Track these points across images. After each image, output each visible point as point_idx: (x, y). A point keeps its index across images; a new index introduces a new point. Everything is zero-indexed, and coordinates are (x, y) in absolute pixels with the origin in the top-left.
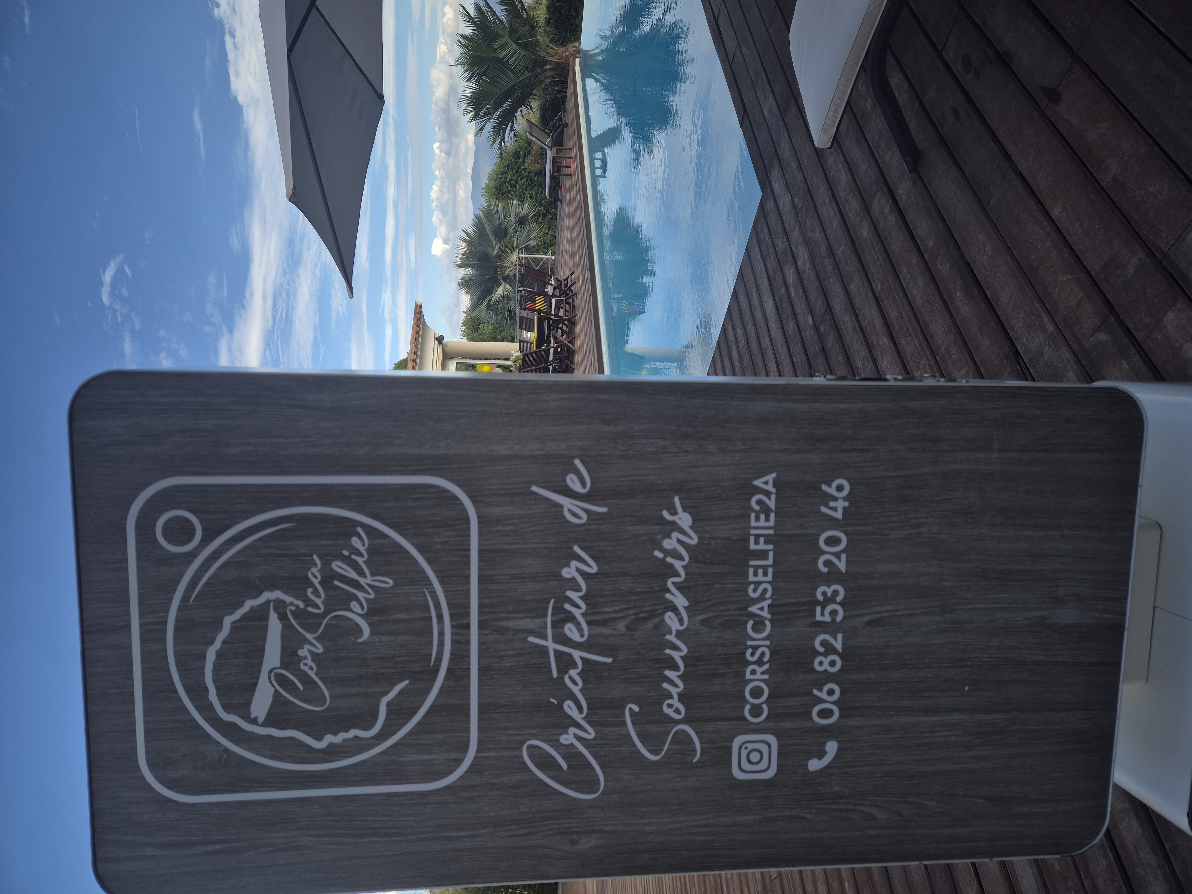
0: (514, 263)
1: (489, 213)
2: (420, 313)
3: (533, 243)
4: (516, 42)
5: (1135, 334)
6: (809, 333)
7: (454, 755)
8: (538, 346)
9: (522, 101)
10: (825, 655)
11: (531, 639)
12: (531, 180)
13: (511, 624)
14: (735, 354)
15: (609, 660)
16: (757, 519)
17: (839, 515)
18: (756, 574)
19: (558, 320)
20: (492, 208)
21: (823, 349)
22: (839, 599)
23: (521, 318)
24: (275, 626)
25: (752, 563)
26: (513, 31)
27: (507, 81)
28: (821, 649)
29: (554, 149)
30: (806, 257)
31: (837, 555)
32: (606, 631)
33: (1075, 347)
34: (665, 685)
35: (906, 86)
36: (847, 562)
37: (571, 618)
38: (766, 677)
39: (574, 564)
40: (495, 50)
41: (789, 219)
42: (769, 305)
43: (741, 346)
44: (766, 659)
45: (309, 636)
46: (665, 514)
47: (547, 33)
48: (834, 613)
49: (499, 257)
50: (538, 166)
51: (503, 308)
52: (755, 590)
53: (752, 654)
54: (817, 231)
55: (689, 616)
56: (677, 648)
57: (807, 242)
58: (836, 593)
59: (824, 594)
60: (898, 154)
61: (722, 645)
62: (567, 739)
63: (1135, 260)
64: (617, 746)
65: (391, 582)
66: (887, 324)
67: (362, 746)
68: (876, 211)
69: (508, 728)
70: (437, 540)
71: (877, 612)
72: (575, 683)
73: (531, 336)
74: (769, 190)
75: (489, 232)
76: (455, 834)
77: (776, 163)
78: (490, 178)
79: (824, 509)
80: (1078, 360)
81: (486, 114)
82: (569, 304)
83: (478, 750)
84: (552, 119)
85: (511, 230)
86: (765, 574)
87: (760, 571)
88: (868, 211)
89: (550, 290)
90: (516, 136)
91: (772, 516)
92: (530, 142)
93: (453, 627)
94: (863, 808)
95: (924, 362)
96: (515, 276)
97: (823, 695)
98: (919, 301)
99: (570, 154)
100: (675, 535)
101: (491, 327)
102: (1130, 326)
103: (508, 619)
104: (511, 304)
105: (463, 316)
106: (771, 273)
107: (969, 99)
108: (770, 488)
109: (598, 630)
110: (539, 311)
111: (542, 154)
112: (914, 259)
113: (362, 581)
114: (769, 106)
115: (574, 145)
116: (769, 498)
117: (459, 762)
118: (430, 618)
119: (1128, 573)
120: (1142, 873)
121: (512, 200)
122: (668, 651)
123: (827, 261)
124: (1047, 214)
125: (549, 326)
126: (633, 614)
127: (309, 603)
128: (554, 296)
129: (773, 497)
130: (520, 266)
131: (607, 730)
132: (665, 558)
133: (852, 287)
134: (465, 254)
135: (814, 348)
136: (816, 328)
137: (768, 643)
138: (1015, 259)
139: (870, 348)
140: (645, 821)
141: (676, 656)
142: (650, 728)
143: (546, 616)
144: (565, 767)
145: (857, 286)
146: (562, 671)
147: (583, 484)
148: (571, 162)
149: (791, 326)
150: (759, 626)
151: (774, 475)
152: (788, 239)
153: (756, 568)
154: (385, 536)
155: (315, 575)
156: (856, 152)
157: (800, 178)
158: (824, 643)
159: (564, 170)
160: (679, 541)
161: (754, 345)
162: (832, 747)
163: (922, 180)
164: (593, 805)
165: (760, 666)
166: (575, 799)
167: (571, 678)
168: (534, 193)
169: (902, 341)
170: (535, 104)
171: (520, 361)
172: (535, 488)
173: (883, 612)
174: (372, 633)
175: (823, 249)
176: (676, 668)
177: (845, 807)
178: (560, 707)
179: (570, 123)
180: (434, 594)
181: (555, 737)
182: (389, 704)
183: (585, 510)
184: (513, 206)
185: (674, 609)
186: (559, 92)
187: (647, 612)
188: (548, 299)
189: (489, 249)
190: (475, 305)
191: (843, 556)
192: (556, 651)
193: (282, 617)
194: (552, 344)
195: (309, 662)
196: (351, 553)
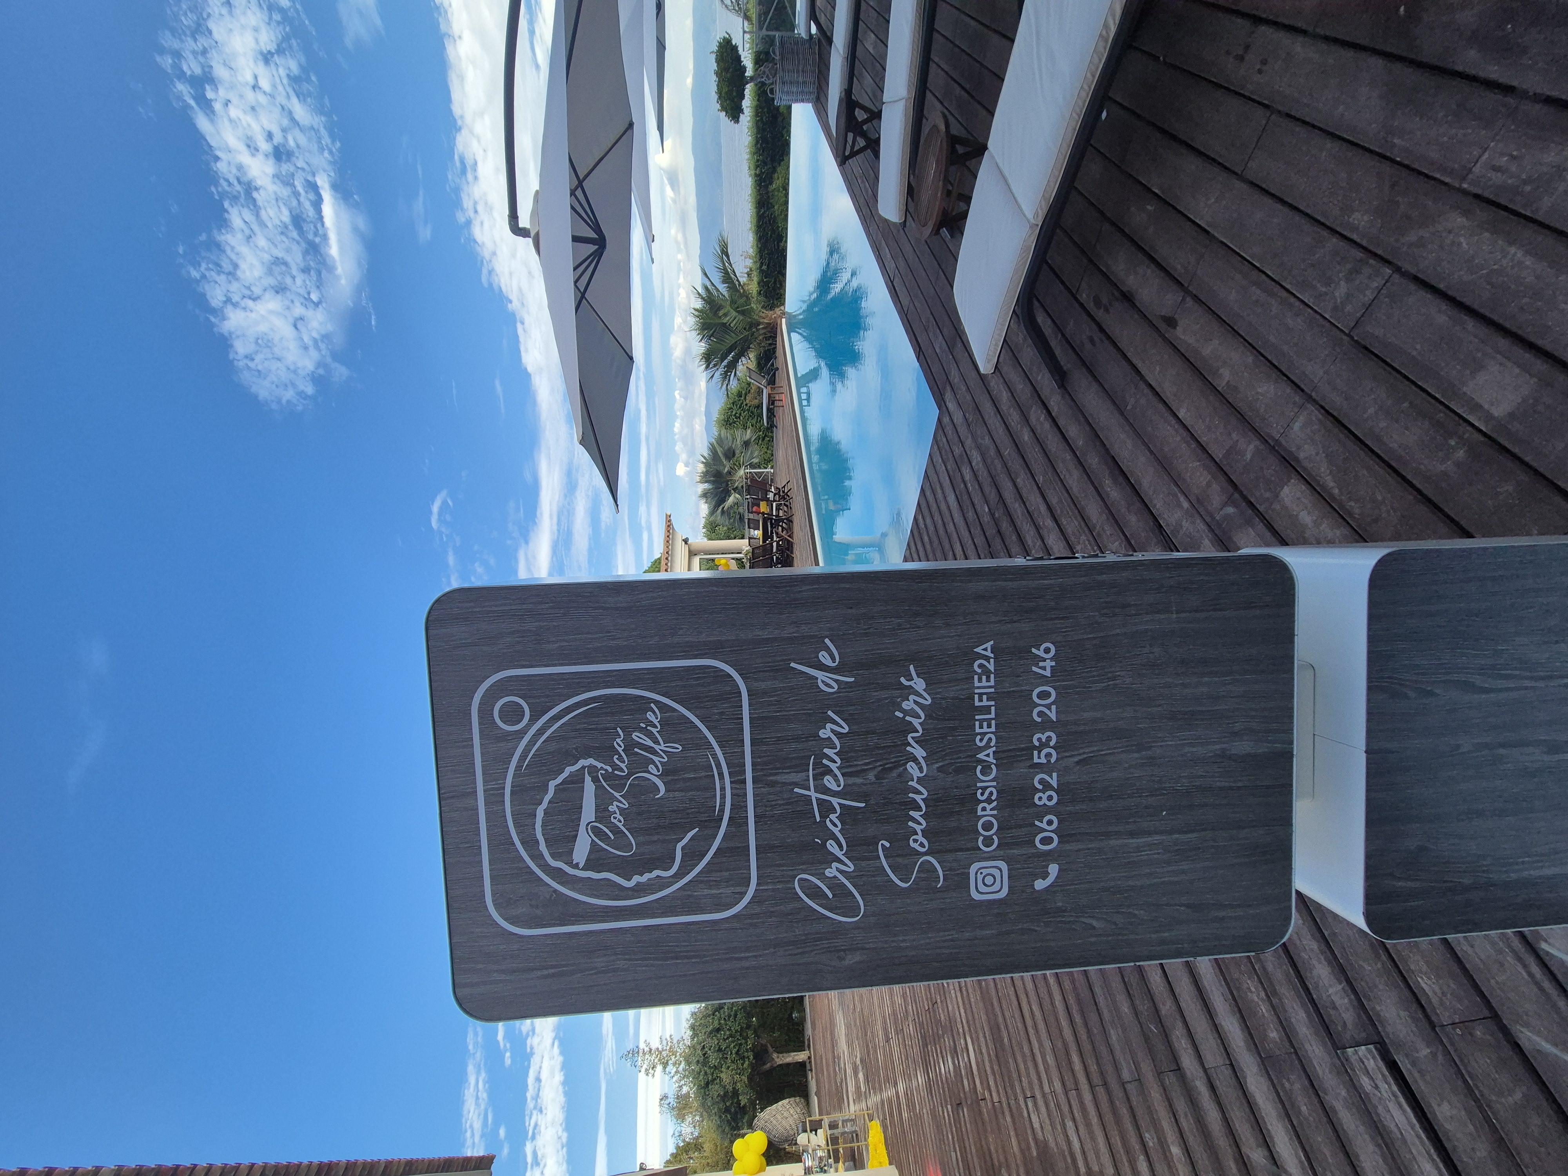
0: (741, 477)
1: (720, 440)
2: (670, 521)
3: (755, 461)
4: (736, 310)
5: (1258, 506)
6: (986, 519)
7: (738, 889)
8: (764, 541)
9: (742, 354)
10: (1044, 792)
11: (796, 790)
12: (752, 412)
13: (778, 778)
14: (926, 538)
15: (863, 805)
16: (980, 680)
17: (1048, 673)
18: (981, 727)
19: (779, 520)
20: (722, 435)
21: (999, 531)
22: (1052, 744)
23: (749, 519)
24: (589, 787)
25: (977, 717)
26: (733, 302)
27: (730, 341)
28: (1040, 787)
29: (769, 387)
30: (979, 459)
31: (1048, 706)
32: (859, 781)
33: (1208, 519)
34: (910, 824)
35: (1049, 322)
36: (1057, 712)
37: (829, 771)
38: (995, 812)
39: (829, 726)
40: (720, 317)
41: (963, 431)
42: (952, 499)
43: (930, 532)
44: (993, 798)
45: (617, 795)
46: (902, 680)
47: (759, 302)
48: (1048, 755)
49: (729, 473)
50: (757, 401)
51: (735, 513)
52: (981, 740)
53: (982, 794)
54: (987, 438)
55: (927, 765)
56: (919, 793)
57: (979, 447)
58: (1049, 739)
59: (1039, 740)
60: (1048, 375)
61: (956, 788)
62: (831, 872)
63: (1252, 446)
64: (874, 876)
65: (681, 748)
66: (1050, 508)
67: (662, 884)
68: (1033, 420)
69: (782, 865)
70: (716, 711)
71: (1084, 753)
72: (835, 825)
73: (758, 533)
74: (944, 408)
75: (720, 455)
76: (743, 955)
77: (948, 388)
78: (720, 414)
79: (1034, 669)
80: (1211, 530)
81: (715, 366)
82: (787, 506)
83: (758, 884)
84: (766, 365)
85: (737, 452)
86: (989, 726)
87: (985, 724)
88: (1027, 421)
89: (771, 496)
90: (738, 380)
91: (992, 676)
92: (749, 384)
93: (731, 782)
94: (1083, 920)
95: (1083, 537)
96: (742, 487)
97: (1044, 825)
98: (1075, 489)
99: (781, 390)
100: (912, 697)
101: (725, 528)
102: (1252, 500)
103: (776, 774)
104: (741, 510)
105: (703, 521)
106: (951, 473)
107: (1102, 330)
108: (989, 653)
109: (851, 780)
110: (763, 513)
111: (760, 392)
112: (1068, 456)
113: (657, 747)
114: (939, 344)
115: (784, 383)
116: (989, 662)
117: (743, 894)
118: (713, 776)
119: (1292, 708)
120: (1307, 957)
121: (737, 428)
122: (911, 795)
123: (996, 461)
124: (1175, 415)
125: (772, 524)
126: (881, 766)
127: (615, 767)
128: (774, 501)
129: (992, 661)
130: (746, 479)
131: (864, 864)
132: (904, 717)
133: (1019, 481)
134: (703, 473)
135: (991, 531)
136: (992, 515)
137: (994, 784)
138: (1151, 452)
139: (1037, 528)
140: (901, 938)
141: (918, 798)
142: (900, 860)
143: (809, 771)
144: (831, 896)
145: (1022, 480)
146: (824, 816)
147: (833, 659)
148: (783, 397)
149: (971, 515)
150: (986, 770)
151: (992, 643)
152: (963, 446)
153: (981, 721)
154: (674, 710)
155: (619, 744)
156: (1014, 376)
157: (969, 398)
158: (1041, 781)
159: (776, 403)
160: (915, 702)
161: (941, 531)
162: (1053, 869)
163: (1070, 395)
164: (855, 926)
165: (989, 804)
166: (840, 922)
167: (831, 821)
168: (754, 422)
169: (1064, 521)
170: (752, 355)
171: (750, 554)
172: (793, 665)
173: (1091, 752)
174: (667, 791)
175: (992, 452)
176: (919, 809)
177: (1068, 920)
178: (824, 845)
179: (780, 368)
180: (715, 756)
181: (822, 871)
182: (683, 848)
183: (836, 681)
184: (738, 433)
185: (915, 760)
186: (770, 344)
187: (892, 763)
188: (770, 503)
189: (721, 468)
190: (712, 512)
191: (1054, 707)
192: (817, 799)
193: (595, 780)
194: (775, 539)
195: (618, 816)
196: (647, 726)
